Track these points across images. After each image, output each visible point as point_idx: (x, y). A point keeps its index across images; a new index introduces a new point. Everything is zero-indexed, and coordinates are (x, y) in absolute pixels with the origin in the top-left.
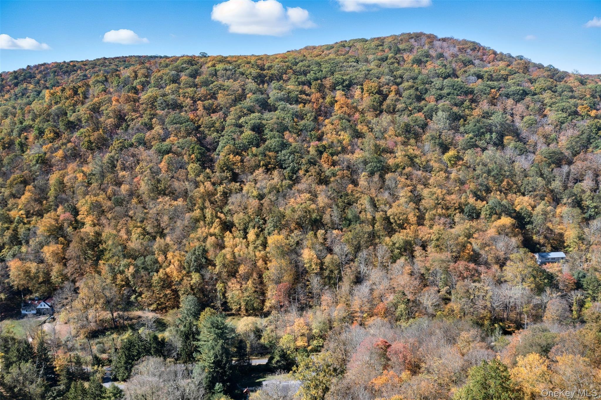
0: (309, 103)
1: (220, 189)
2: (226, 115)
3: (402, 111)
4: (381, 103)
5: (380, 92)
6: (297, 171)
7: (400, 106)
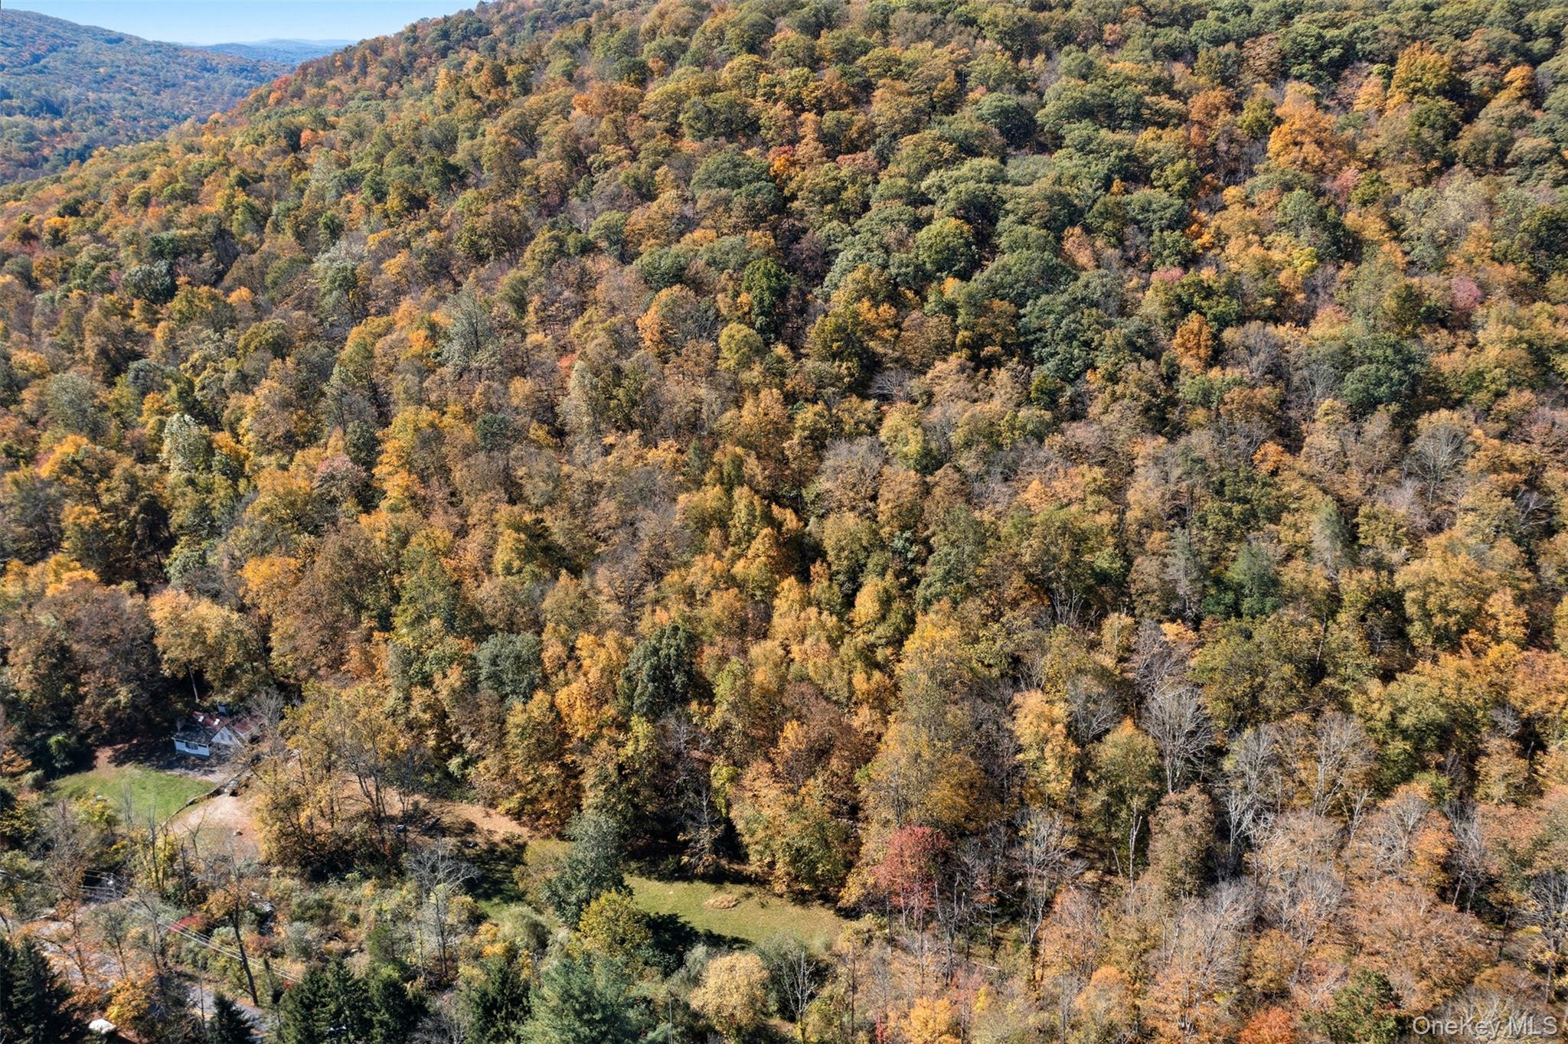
0: (1176, 126)
1: (807, 415)
2: (884, 161)
3: (1534, 163)
4: (1452, 132)
5: (1455, 90)
6: (1078, 376)
7: (1526, 144)
